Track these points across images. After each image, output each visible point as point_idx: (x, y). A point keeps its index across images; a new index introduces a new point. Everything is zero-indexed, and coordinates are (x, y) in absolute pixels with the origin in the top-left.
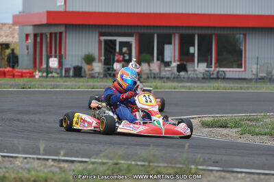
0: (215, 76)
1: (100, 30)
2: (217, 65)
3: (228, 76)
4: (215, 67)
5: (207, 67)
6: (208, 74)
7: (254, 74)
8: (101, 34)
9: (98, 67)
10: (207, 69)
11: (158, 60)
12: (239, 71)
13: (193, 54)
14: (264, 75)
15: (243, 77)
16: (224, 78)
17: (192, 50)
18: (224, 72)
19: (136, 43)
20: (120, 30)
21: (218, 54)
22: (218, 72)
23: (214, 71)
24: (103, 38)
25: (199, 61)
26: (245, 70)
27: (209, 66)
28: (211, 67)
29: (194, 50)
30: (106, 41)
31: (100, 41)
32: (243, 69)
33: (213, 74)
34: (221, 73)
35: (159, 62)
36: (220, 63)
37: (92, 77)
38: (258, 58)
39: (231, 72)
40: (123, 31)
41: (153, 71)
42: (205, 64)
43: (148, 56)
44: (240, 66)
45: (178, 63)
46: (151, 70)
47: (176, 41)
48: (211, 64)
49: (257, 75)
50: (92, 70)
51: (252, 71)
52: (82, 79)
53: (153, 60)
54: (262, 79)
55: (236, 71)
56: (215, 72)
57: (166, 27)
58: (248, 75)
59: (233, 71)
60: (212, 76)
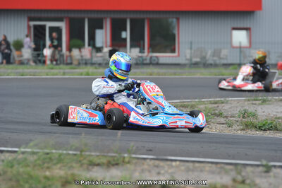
0: (148, 61)
1: (29, 15)
2: (150, 50)
3: (161, 61)
4: (149, 52)
5: (140, 52)
6: (141, 59)
7: (188, 60)
8: (30, 19)
9: (27, 53)
10: (140, 55)
11: (89, 45)
12: (173, 57)
13: (125, 39)
14: (198, 60)
15: (177, 62)
16: (158, 64)
17: (124, 35)
18: (157, 57)
19: (66, 28)
20: (49, 15)
21: (151, 38)
22: (151, 57)
23: (147, 56)
24: (32, 23)
25: (132, 46)
26: (179, 55)
27: (142, 51)
28: (144, 52)
29: (126, 35)
30: (35, 27)
31: (29, 27)
32: (176, 54)
33: (146, 60)
34: (153, 58)
35: (90, 48)
36: (153, 48)
37: (21, 63)
38: (191, 43)
39: (164, 57)
40: (53, 15)
41: (85, 57)
43: (79, 42)
44: (173, 51)
45: (110, 48)
46: (82, 56)
47: (108, 25)
48: (144, 49)
49: (191, 60)
50: (21, 56)
51: (186, 56)
52: (11, 66)
53: (84, 45)
54: (196, 64)
55: (170, 57)
56: (148, 58)
57: (98, 11)
58: (181, 60)
59: (166, 57)
60: (145, 62)
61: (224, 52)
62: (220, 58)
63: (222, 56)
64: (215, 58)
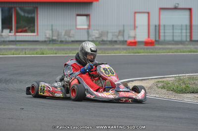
4: (15, 32)
5: (10, 32)
7: (47, 38)
10: (10, 34)
12: (33, 35)
14: (56, 38)
15: (37, 39)
21: (17, 22)
23: (14, 35)
25: (3, 28)
26: (38, 35)
32: (36, 34)
39: (27, 36)
42: (8, 30)
44: (33, 31)
48: (12, 30)
51: (46, 35)
55: (31, 35)
58: (41, 38)
59: (29, 35)
61: (72, 32)
62: (70, 37)
63: (71, 35)
64: (66, 37)
